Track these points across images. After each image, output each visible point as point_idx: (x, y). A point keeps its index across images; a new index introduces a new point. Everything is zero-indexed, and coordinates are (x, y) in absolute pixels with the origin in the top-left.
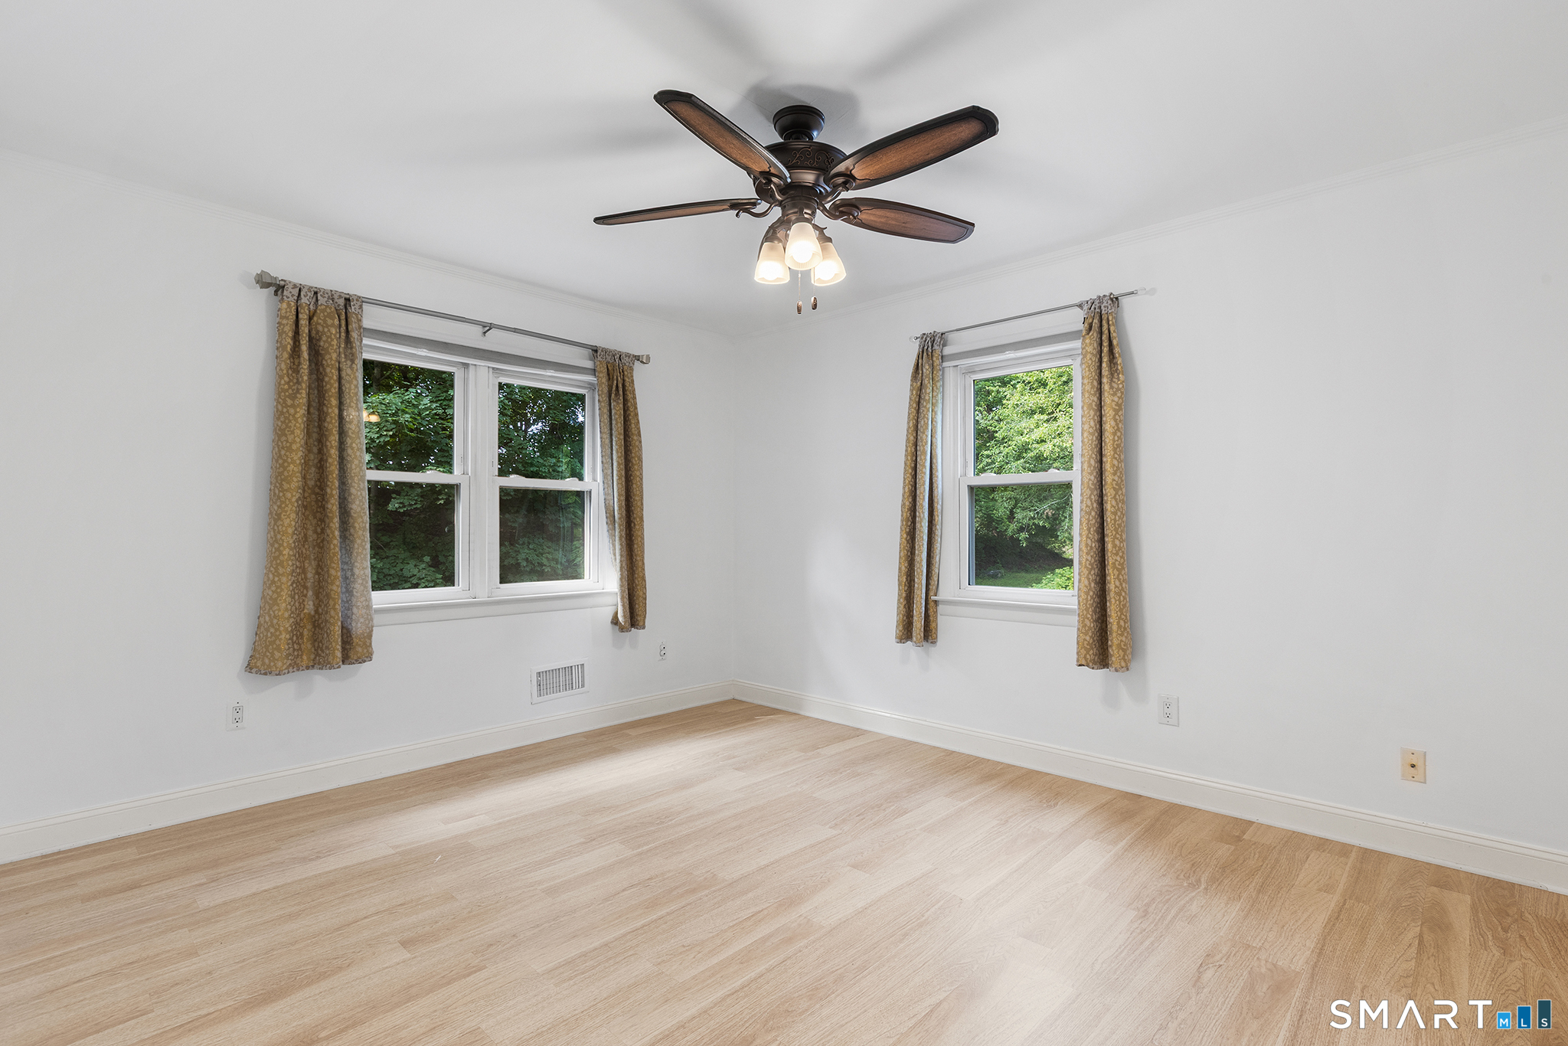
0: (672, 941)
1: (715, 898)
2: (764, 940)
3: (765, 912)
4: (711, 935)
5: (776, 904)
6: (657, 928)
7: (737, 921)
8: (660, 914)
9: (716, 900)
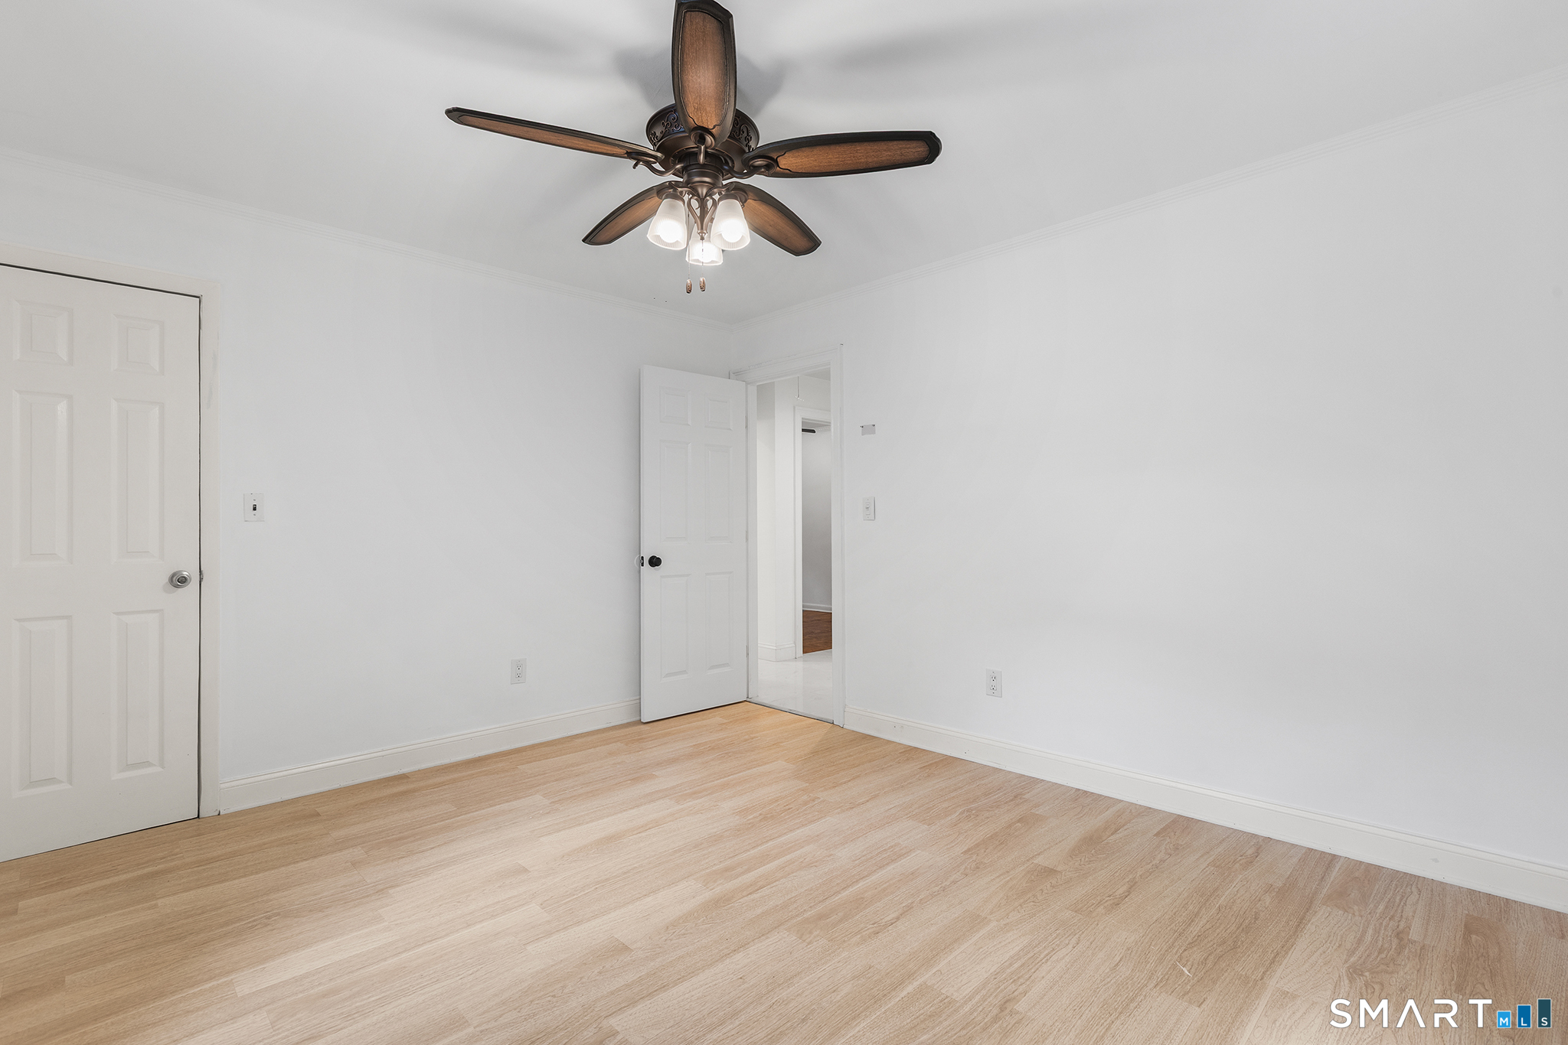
0: (827, 870)
1: (796, 908)
2: (749, 870)
3: (745, 893)
4: (794, 874)
5: (733, 901)
6: (844, 880)
7: (772, 885)
8: (847, 892)
9: (795, 905)
